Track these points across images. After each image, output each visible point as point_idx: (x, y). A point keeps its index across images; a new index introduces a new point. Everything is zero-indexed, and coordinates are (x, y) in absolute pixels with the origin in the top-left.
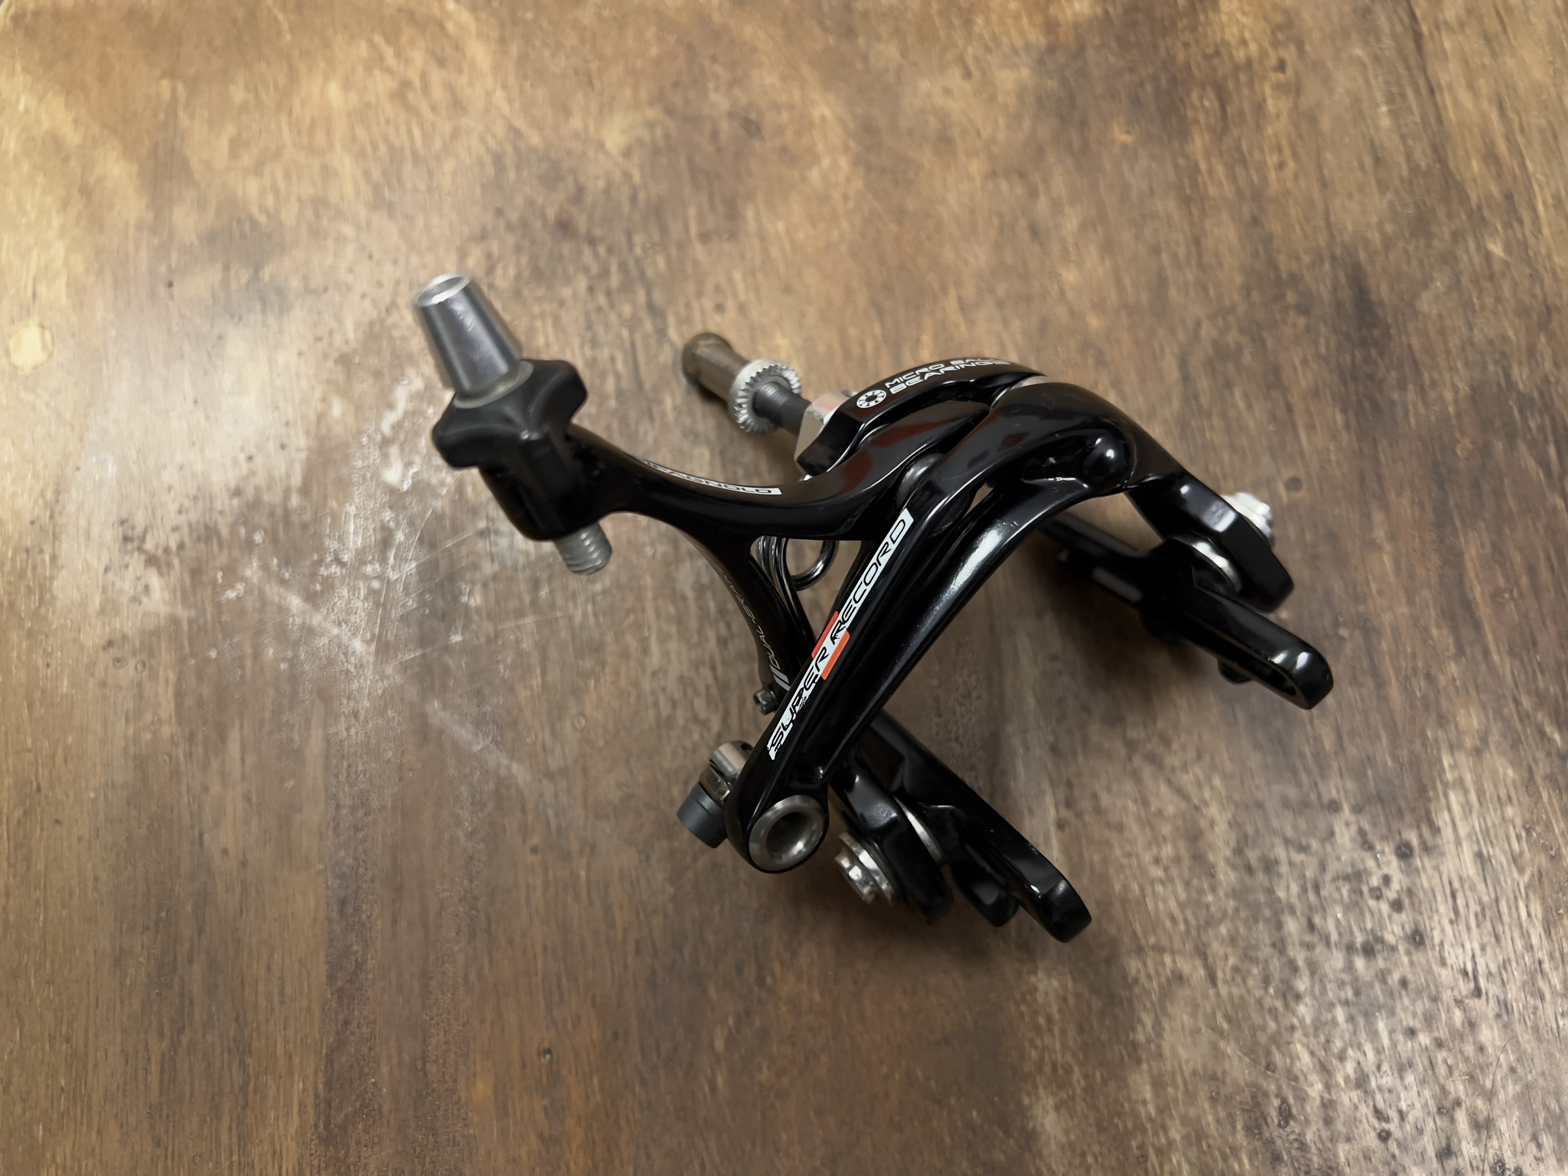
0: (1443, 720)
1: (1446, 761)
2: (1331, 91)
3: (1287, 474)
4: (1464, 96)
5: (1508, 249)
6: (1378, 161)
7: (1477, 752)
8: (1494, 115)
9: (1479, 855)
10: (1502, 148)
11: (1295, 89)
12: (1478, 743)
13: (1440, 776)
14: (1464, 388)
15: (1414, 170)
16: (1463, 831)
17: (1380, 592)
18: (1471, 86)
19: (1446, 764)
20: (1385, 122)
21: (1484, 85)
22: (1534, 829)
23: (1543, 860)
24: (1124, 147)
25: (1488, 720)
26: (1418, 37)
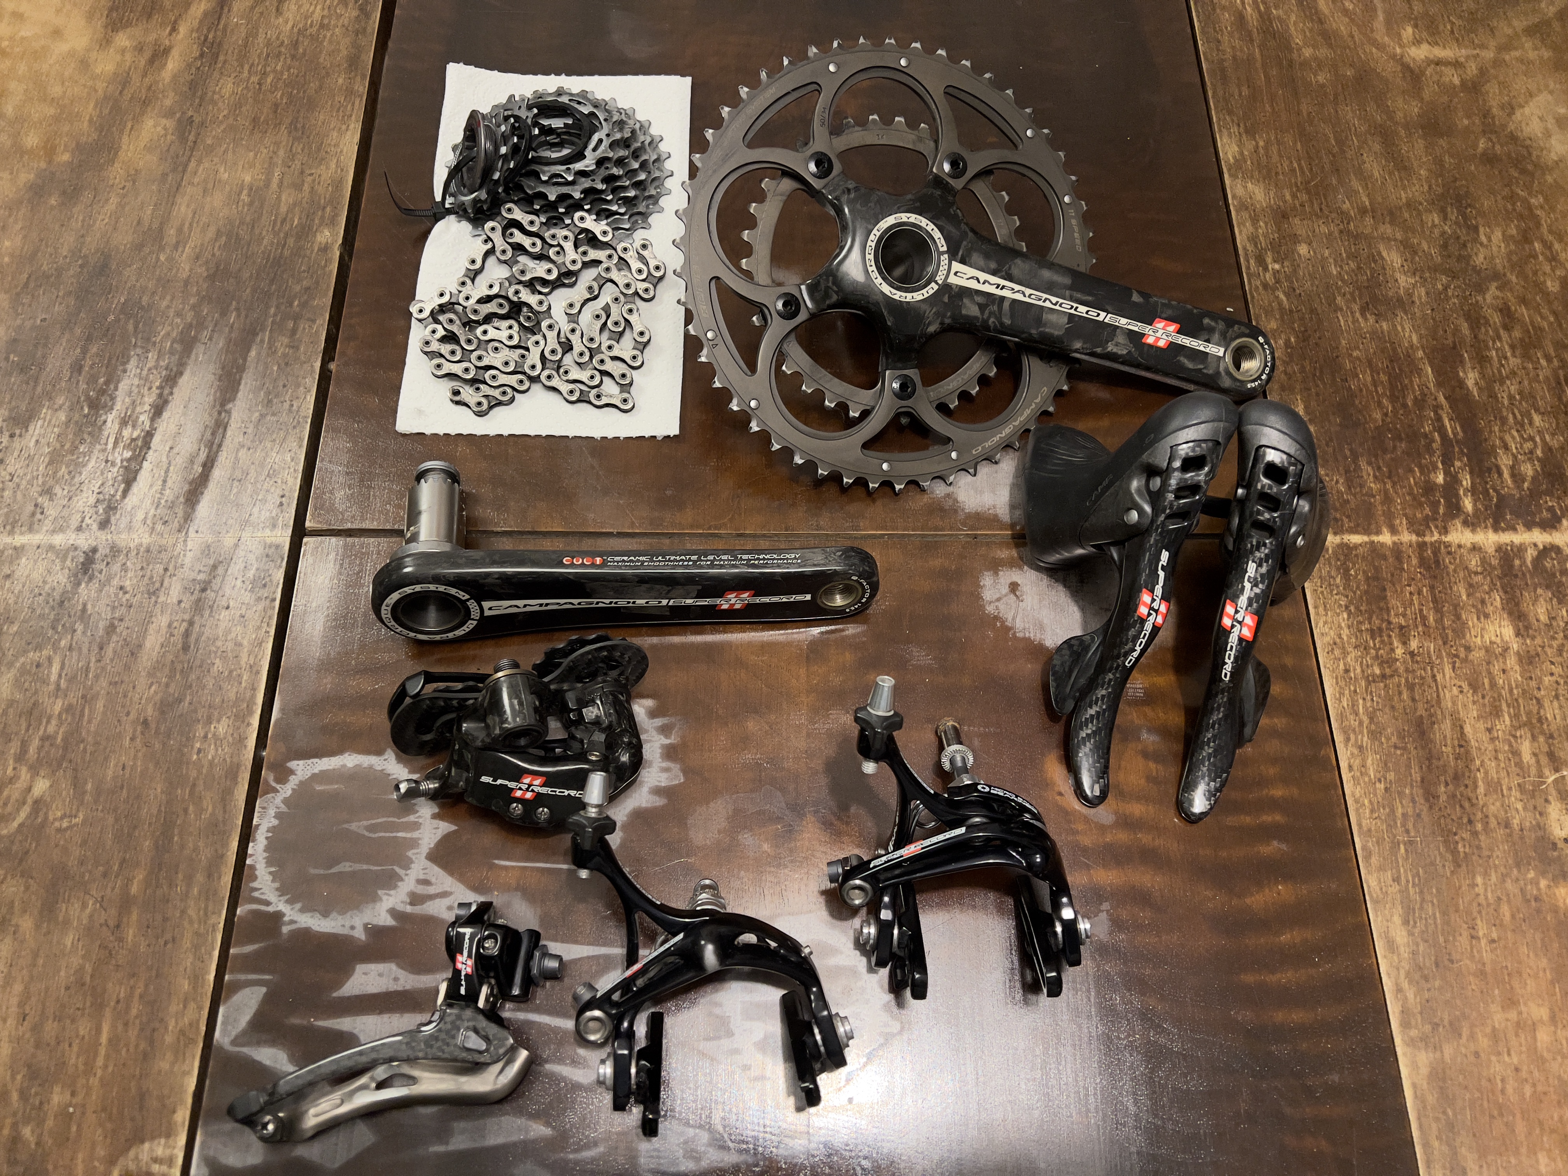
1: (44, 411)
2: (136, 198)
3: (44, 316)
4: (183, 209)
5: (166, 259)
6: (139, 223)
8: (190, 216)
9: (37, 441)
10: (187, 225)
11: (124, 196)
14: (122, 300)
15: (150, 229)
16: (37, 432)
18: (188, 206)
20: (149, 212)
21: (193, 206)
23: (58, 446)
24: (52, 206)
26: (179, 185)
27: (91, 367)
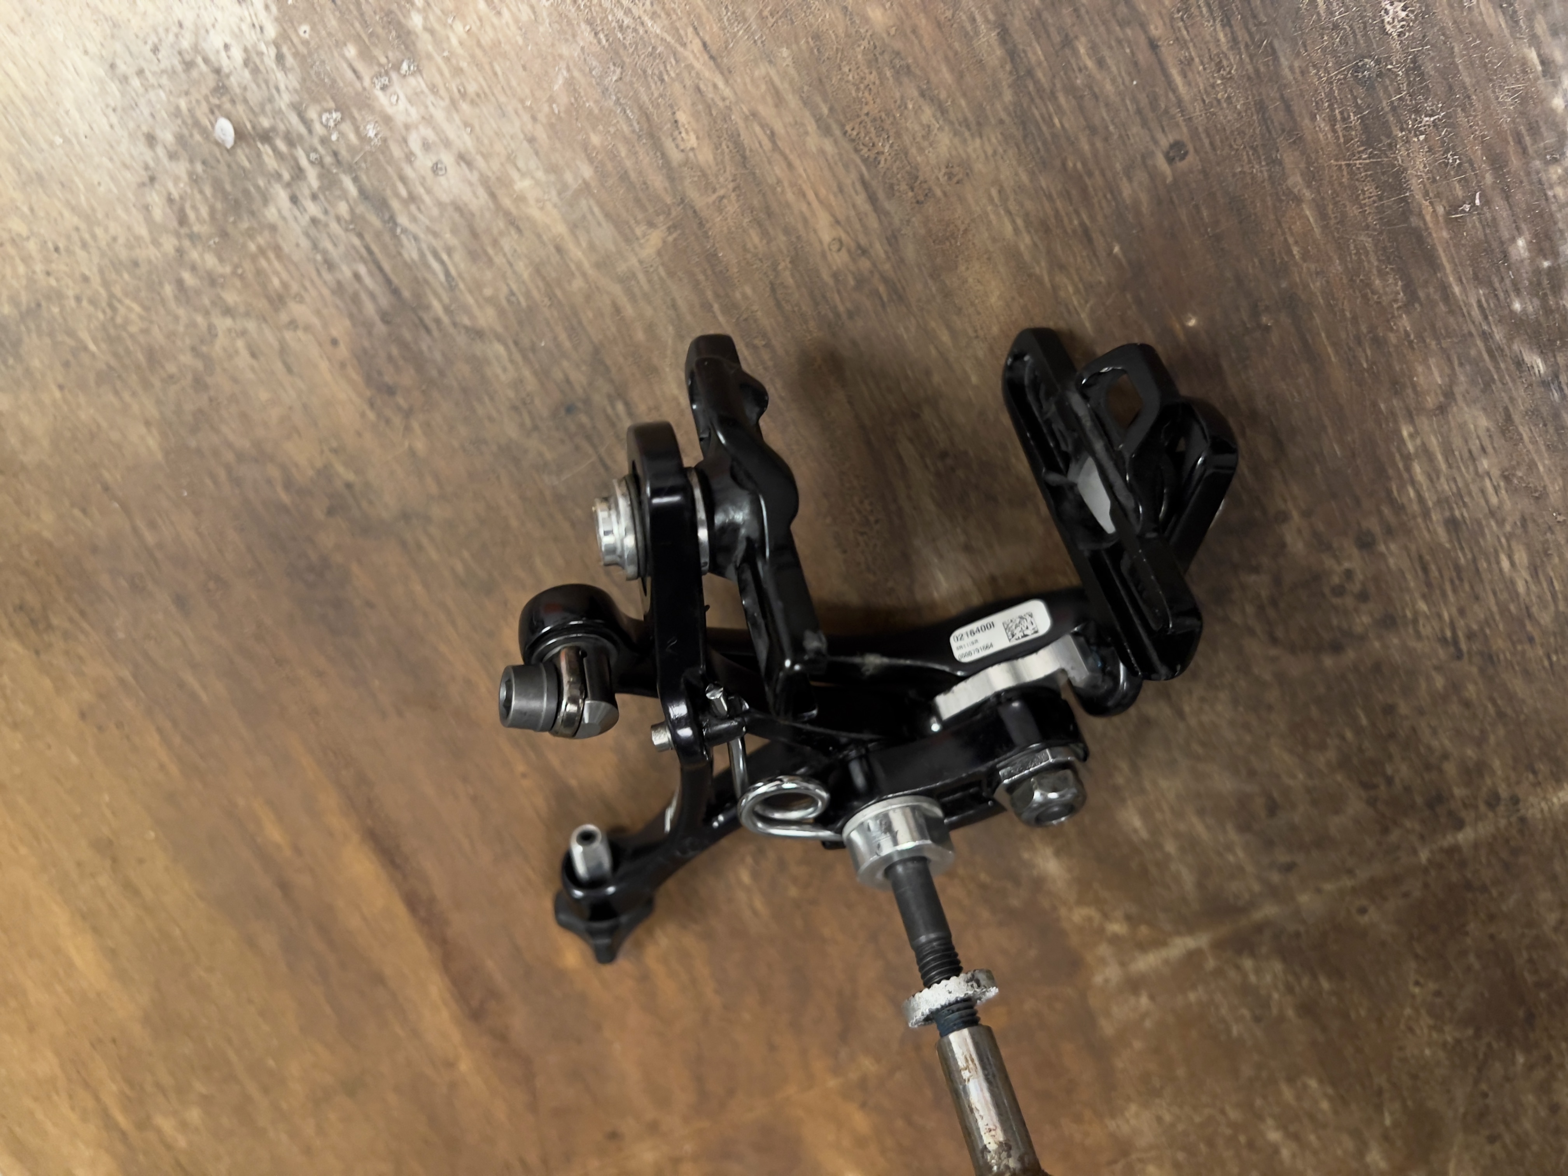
0: (1397, 386)
1: (1406, 431)
3: (1165, 142)
7: (1442, 410)
9: (1451, 521)
12: (1442, 399)
13: (1399, 449)
16: (1431, 500)
17: (1305, 256)
19: (1405, 433)
22: (1514, 475)
23: (1526, 505)
25: (1453, 369)
27: (1454, 223)
